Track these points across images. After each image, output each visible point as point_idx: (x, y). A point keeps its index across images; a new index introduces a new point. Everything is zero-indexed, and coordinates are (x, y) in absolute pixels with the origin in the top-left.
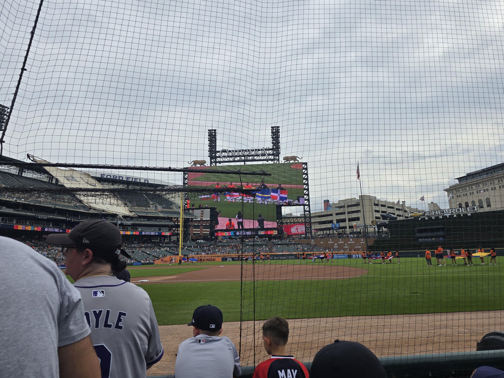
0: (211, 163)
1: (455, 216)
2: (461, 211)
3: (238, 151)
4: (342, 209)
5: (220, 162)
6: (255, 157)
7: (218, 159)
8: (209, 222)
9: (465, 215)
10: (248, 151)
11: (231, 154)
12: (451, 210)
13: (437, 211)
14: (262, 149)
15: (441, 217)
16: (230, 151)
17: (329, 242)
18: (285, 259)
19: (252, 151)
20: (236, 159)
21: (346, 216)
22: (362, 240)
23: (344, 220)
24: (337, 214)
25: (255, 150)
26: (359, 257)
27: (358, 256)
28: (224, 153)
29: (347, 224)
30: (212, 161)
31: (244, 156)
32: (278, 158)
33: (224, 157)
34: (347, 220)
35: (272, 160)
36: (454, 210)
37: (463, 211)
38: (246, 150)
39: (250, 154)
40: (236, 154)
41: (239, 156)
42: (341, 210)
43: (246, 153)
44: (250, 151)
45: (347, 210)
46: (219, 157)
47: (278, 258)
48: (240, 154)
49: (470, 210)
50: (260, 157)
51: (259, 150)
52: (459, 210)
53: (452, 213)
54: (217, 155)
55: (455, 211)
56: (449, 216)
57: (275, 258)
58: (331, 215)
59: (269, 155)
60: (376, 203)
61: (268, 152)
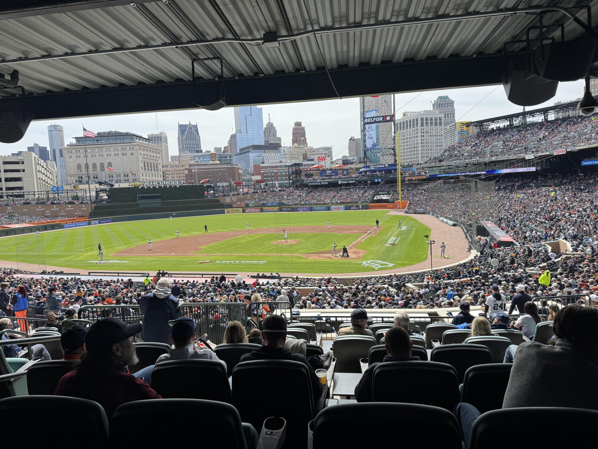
2: (172, 184)
13: (154, 182)
17: (38, 209)
21: (2, 175)
22: (84, 207)
29: (3, 184)
37: (174, 184)
49: (178, 183)
55: (168, 183)
60: (38, 161)
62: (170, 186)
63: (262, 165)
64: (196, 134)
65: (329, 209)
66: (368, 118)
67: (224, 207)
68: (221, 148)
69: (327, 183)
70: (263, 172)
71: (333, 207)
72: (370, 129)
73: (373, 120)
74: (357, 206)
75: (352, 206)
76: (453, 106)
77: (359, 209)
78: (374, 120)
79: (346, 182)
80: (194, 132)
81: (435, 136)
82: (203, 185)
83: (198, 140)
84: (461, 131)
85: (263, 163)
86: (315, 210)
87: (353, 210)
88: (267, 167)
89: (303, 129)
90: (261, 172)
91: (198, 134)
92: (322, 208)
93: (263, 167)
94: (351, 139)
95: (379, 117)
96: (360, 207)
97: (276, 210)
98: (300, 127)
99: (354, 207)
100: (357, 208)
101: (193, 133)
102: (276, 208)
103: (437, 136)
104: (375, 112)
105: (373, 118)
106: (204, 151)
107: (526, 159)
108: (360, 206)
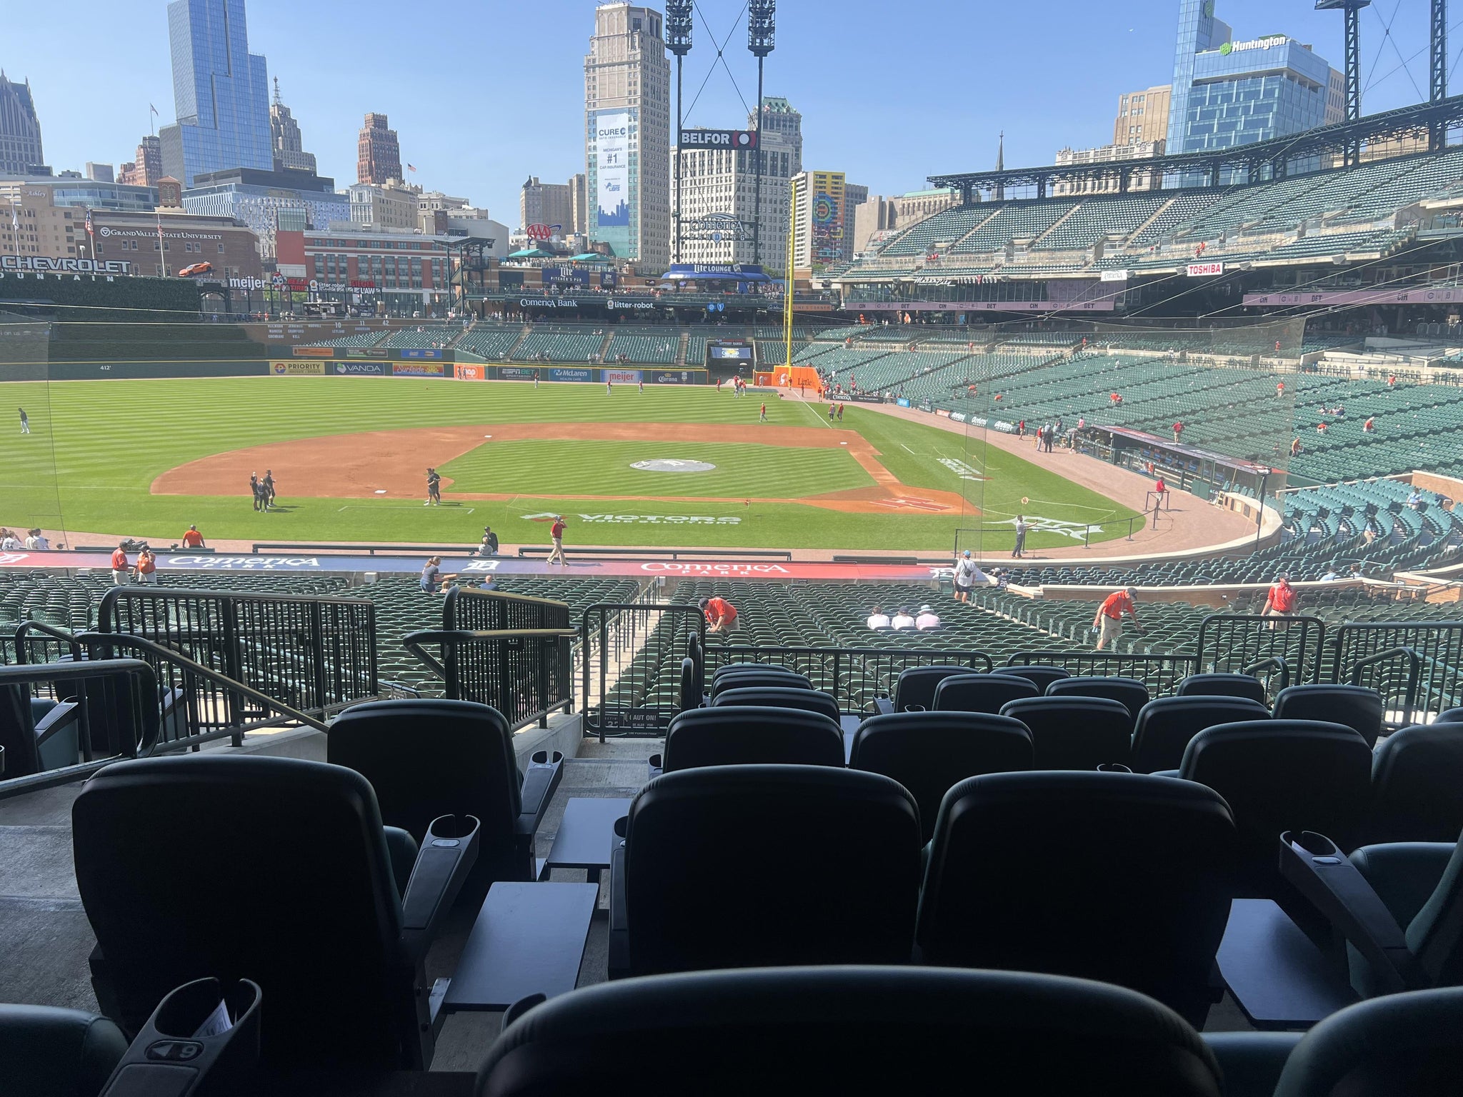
1: (77, 278)
2: (90, 269)
9: (101, 279)
12: (67, 262)
13: (29, 259)
15: (42, 278)
36: (74, 262)
37: (96, 269)
49: (111, 268)
52: (86, 265)
55: (77, 266)
56: (63, 276)
62: (85, 278)
63: (306, 234)
64: (25, 115)
65: (596, 376)
66: (689, 132)
67: (262, 356)
68: (111, 168)
69: (574, 304)
70: (311, 254)
71: (609, 372)
72: (613, 163)
73: (703, 139)
74: (674, 375)
75: (663, 374)
76: (797, 128)
77: (680, 382)
78: (707, 139)
79: (627, 306)
80: (19, 106)
81: (771, 202)
82: (193, 283)
83: (31, 134)
84: (820, 197)
85: (310, 227)
86: (557, 379)
87: (665, 383)
88: (324, 242)
89: (393, 138)
90: (306, 253)
91: (31, 114)
92: (577, 374)
93: (312, 241)
94: (528, 185)
95: (720, 132)
96: (684, 378)
97: (435, 372)
98: (382, 131)
99: (667, 375)
100: (676, 380)
101: (16, 110)
102: (433, 367)
103: (775, 202)
104: (626, 116)
105: (703, 132)
106: (56, 173)
107: (1102, 280)
108: (684, 374)
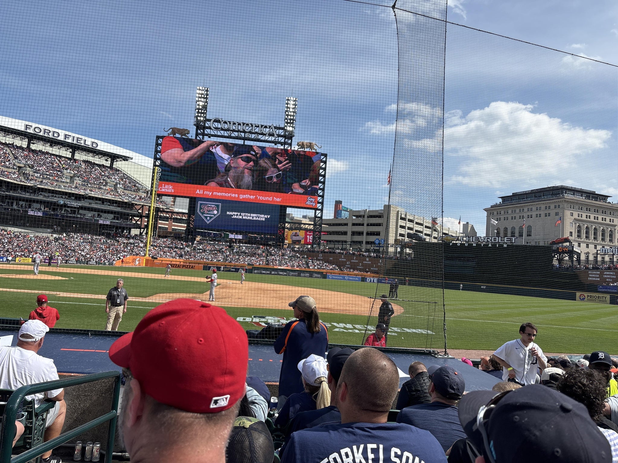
0: (197, 134)
1: (490, 245)
2: (497, 241)
3: (237, 124)
4: (361, 219)
5: (210, 136)
6: (260, 136)
7: (207, 131)
8: (186, 216)
9: (501, 246)
10: (250, 125)
11: (226, 126)
12: (487, 238)
13: (471, 237)
14: (270, 127)
15: (475, 245)
16: (225, 122)
17: (340, 260)
18: (285, 275)
19: (256, 126)
20: (233, 135)
21: (365, 229)
22: (381, 261)
23: (360, 233)
24: (354, 225)
25: (260, 126)
26: (373, 282)
27: (374, 280)
28: (216, 124)
29: (364, 238)
30: (199, 132)
31: (244, 132)
32: (290, 141)
33: (217, 128)
34: (365, 234)
35: (282, 144)
36: (490, 238)
37: (500, 241)
38: (248, 125)
39: (253, 131)
40: (234, 128)
41: (238, 131)
42: (360, 221)
43: (247, 128)
44: (254, 126)
45: (366, 221)
46: (210, 128)
47: (276, 273)
48: (239, 128)
49: (507, 241)
50: (267, 138)
51: (266, 127)
52: (495, 239)
53: (488, 241)
54: (207, 125)
55: (491, 240)
56: (484, 245)
57: (273, 273)
58: (346, 224)
59: (279, 136)
60: (403, 216)
61: (277, 131)
62: (494, 245)
